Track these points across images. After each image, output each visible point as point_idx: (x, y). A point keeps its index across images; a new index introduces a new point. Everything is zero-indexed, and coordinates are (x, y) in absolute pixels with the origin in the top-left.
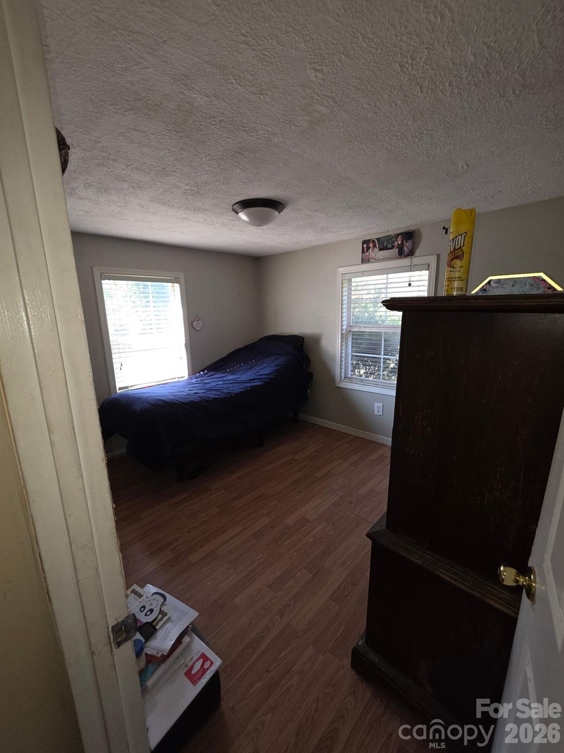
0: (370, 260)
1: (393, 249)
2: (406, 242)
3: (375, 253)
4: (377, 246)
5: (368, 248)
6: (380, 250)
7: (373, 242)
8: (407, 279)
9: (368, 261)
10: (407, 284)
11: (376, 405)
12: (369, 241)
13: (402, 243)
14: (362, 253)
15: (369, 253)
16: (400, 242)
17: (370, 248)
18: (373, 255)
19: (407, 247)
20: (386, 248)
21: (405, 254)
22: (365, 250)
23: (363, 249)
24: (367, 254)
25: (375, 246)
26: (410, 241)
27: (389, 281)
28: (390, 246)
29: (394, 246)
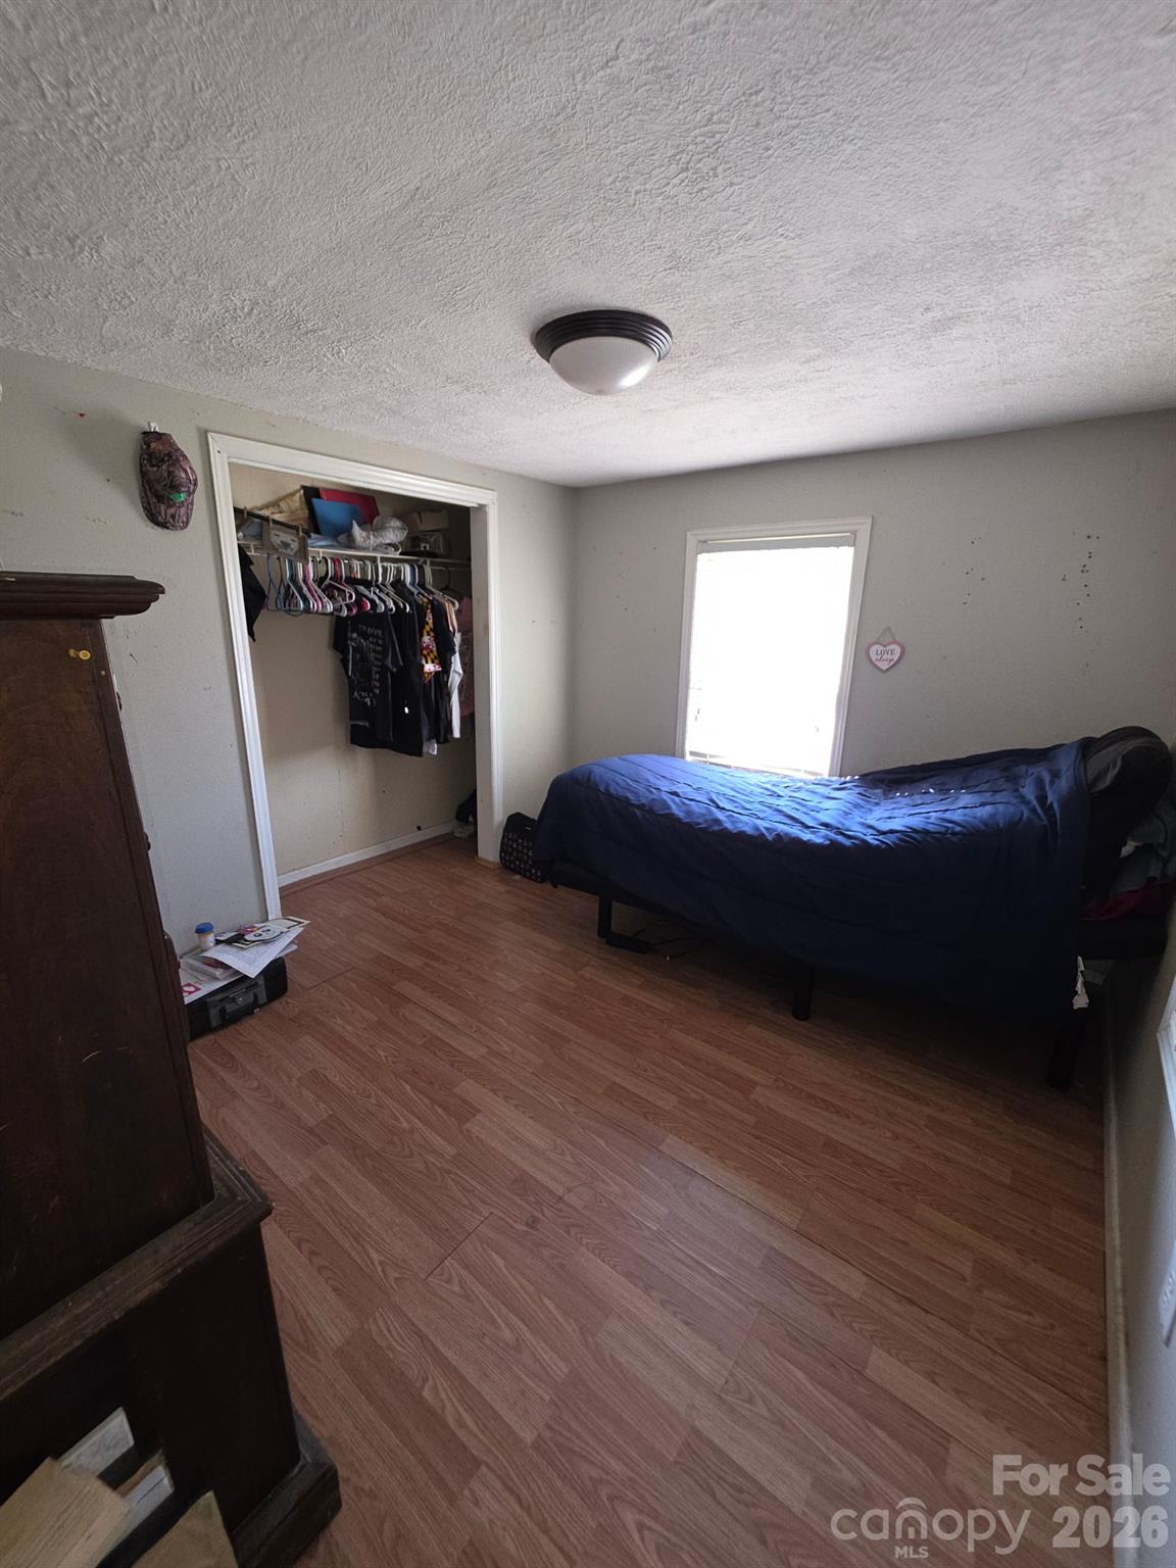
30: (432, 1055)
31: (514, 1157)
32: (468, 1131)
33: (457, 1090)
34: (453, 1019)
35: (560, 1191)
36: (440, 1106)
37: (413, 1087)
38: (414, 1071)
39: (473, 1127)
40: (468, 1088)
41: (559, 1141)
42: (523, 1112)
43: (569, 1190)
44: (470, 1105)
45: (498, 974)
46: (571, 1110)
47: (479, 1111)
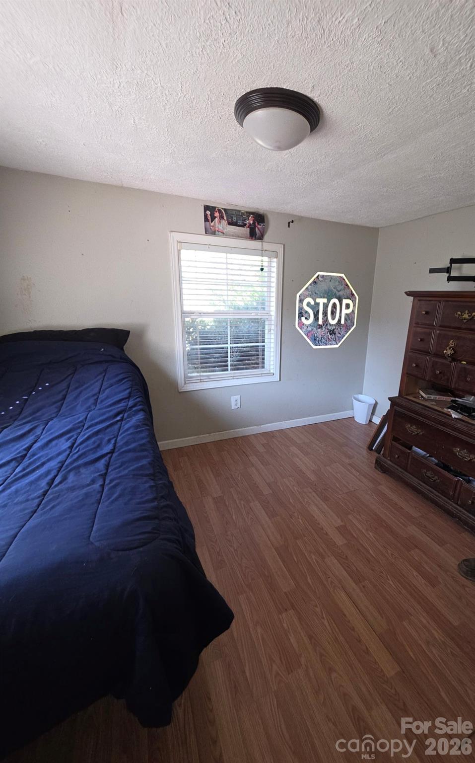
0: (217, 233)
1: (244, 227)
2: (258, 224)
3: (221, 225)
4: (225, 218)
5: (213, 218)
6: (230, 224)
7: (220, 211)
8: (260, 263)
9: (214, 233)
10: (259, 268)
11: (233, 398)
12: (214, 208)
13: (254, 223)
14: (205, 221)
15: (215, 223)
16: (251, 222)
17: (215, 217)
18: (221, 228)
19: (258, 229)
20: (235, 224)
21: (257, 236)
22: (210, 218)
23: (206, 216)
24: (212, 224)
25: (222, 217)
26: (262, 224)
27: (229, 261)
28: (240, 223)
29: (245, 225)
30: (359, 569)
31: (326, 507)
32: (342, 522)
33: (345, 542)
34: (343, 594)
35: (313, 493)
36: (354, 537)
37: (368, 551)
38: (369, 562)
39: (339, 522)
40: (339, 541)
41: (307, 506)
42: (316, 520)
43: (310, 492)
44: (340, 532)
45: (295, 645)
46: (296, 514)
47: (336, 528)
